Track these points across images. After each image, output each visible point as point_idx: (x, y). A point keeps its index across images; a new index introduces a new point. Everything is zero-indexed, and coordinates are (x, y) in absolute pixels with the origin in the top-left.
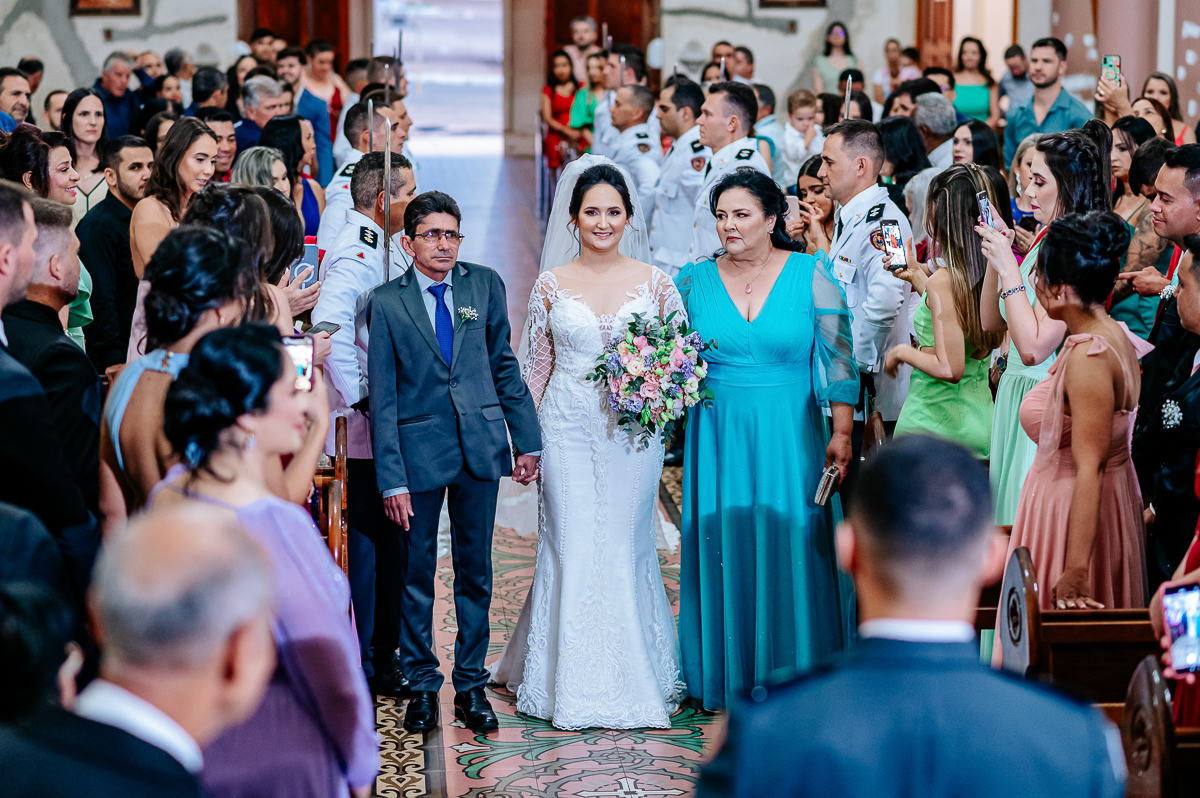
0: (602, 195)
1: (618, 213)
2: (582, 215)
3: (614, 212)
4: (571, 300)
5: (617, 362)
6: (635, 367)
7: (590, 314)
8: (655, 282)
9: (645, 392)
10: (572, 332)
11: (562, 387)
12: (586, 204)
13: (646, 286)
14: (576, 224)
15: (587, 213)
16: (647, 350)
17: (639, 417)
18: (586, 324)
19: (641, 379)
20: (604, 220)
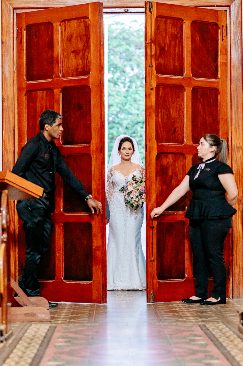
0: (127, 145)
1: (131, 149)
2: (121, 150)
3: (130, 149)
4: (117, 173)
5: (127, 187)
6: (130, 188)
7: (122, 176)
8: (140, 168)
9: (132, 196)
10: (117, 180)
11: (115, 196)
12: (122, 147)
13: (138, 169)
14: (120, 153)
15: (123, 149)
16: (135, 185)
17: (129, 202)
18: (121, 178)
19: (131, 192)
20: (127, 151)
